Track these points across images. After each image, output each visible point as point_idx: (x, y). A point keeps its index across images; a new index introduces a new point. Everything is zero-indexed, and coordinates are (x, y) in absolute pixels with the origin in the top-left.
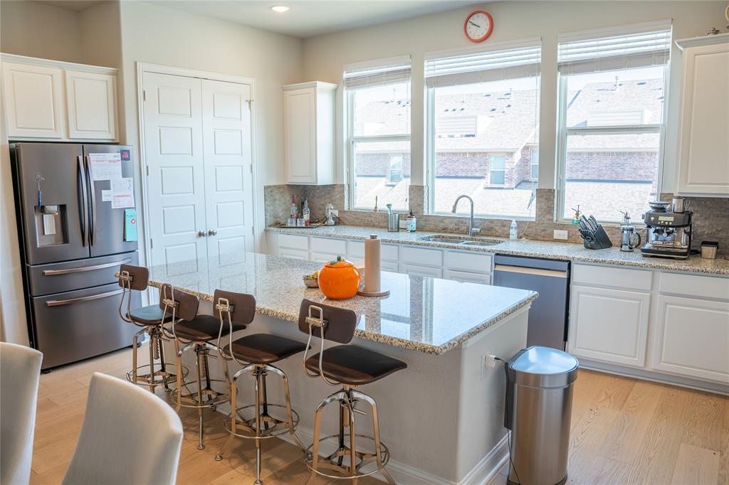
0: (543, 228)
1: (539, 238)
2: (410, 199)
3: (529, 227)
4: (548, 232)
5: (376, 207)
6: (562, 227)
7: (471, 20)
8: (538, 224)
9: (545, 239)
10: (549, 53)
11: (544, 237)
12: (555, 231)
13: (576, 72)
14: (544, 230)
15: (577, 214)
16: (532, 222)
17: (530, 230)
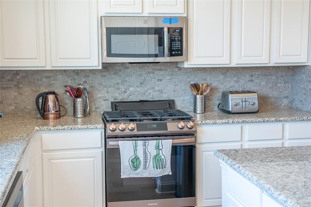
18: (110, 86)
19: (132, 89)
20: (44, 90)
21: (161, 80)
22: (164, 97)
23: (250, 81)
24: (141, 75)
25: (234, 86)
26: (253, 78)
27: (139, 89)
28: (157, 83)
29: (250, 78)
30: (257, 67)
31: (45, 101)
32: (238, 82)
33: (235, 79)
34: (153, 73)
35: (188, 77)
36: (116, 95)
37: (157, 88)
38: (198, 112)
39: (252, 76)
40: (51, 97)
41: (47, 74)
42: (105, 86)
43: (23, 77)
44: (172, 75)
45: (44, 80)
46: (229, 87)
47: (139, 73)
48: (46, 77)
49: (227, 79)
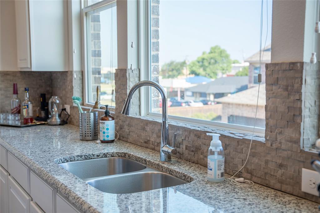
0: (279, 161)
1: (272, 182)
2: (117, 92)
3: (253, 155)
5: (96, 103)
8: (270, 149)
9: (284, 187)
11: (281, 182)
14: (281, 166)
16: (260, 142)
17: (255, 160)
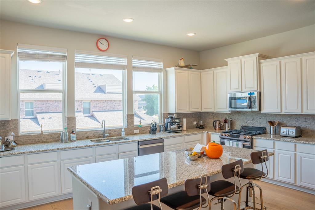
0: (130, 130)
1: (129, 134)
2: (67, 125)
4: (132, 131)
6: (136, 128)
7: (100, 41)
8: (129, 128)
9: (131, 134)
10: (130, 62)
12: (135, 130)
13: (138, 71)
15: (140, 123)
16: (126, 128)
18: (241, 120)
19: (249, 121)
20: (216, 119)
21: (260, 118)
22: (262, 126)
23: (304, 121)
24: (252, 116)
25: (295, 124)
26: (307, 120)
27: (252, 122)
28: (259, 120)
29: (304, 120)
30: (309, 115)
31: (216, 123)
32: (297, 121)
33: (296, 120)
34: (258, 115)
35: (272, 118)
36: (243, 123)
37: (259, 122)
38: (272, 134)
39: (306, 119)
40: (217, 122)
41: (221, 114)
42: (239, 120)
43: (215, 115)
44: (265, 116)
45: (221, 116)
46: (292, 124)
47: (252, 115)
48: (221, 115)
49: (292, 120)
